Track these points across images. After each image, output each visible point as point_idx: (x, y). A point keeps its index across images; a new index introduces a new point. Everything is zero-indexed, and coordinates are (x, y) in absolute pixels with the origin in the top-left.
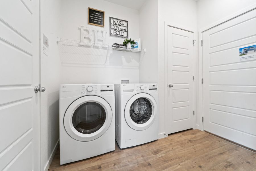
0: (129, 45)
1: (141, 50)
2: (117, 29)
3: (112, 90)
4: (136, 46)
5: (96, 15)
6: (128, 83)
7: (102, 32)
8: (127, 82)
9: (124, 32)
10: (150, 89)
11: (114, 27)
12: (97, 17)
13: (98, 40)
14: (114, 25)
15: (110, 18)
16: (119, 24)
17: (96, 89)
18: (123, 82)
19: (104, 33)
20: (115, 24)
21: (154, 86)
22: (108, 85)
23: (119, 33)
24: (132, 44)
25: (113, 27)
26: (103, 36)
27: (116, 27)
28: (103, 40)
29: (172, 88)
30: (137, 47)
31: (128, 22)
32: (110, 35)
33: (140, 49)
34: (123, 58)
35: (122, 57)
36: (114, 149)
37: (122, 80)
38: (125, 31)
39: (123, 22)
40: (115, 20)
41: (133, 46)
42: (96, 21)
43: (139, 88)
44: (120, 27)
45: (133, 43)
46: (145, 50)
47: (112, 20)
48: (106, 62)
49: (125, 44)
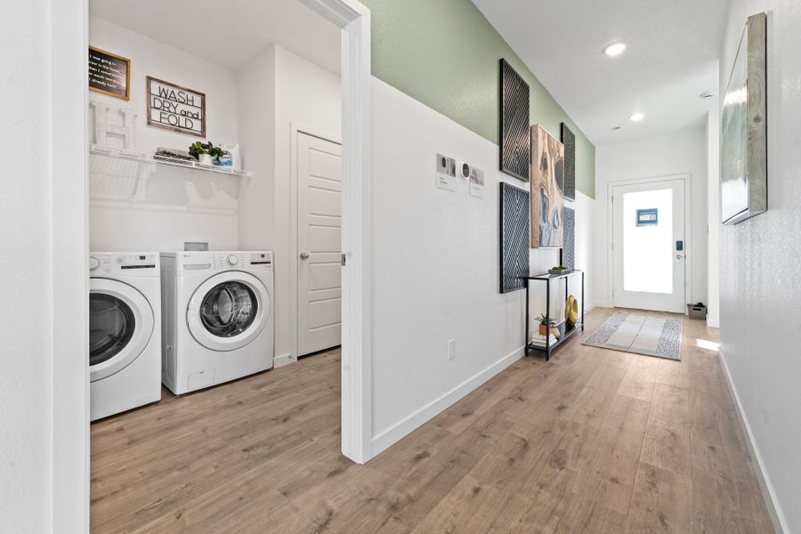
0: (206, 159)
1: (242, 173)
2: (172, 109)
3: (153, 266)
4: (226, 160)
5: (102, 64)
6: (206, 250)
7: (123, 114)
8: (202, 247)
9: (193, 120)
10: (252, 263)
11: (163, 104)
12: (105, 70)
13: (108, 133)
14: (162, 99)
15: (149, 79)
16: (177, 97)
17: (109, 263)
18: (188, 246)
19: (129, 118)
20: (163, 95)
21: (263, 256)
22: (142, 254)
23: (178, 120)
24: (216, 156)
25: (158, 104)
26: (124, 126)
27: (166, 105)
28: (124, 136)
29: (306, 260)
30: (230, 163)
31: (203, 95)
32: (149, 123)
33: (239, 169)
34: (190, 187)
35: (187, 182)
36: (159, 398)
37: (186, 243)
38: (197, 118)
39: (190, 96)
40: (162, 86)
41: (217, 162)
42: (101, 80)
43: (225, 262)
44: (181, 107)
45: (216, 153)
46: (249, 174)
47: (155, 88)
48: (134, 193)
49: (195, 152)
